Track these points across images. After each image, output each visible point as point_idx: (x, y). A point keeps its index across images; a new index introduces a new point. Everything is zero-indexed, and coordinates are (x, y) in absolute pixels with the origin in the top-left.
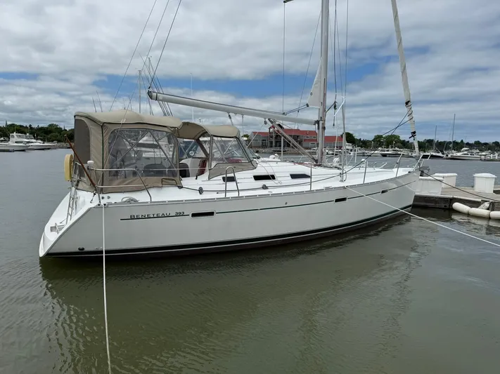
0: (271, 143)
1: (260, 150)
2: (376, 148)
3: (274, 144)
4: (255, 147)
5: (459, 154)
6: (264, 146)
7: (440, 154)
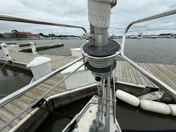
0: (15, 37)
1: (10, 39)
2: (49, 37)
3: (16, 37)
4: (8, 38)
5: (68, 38)
6: (11, 38)
7: (64, 38)
